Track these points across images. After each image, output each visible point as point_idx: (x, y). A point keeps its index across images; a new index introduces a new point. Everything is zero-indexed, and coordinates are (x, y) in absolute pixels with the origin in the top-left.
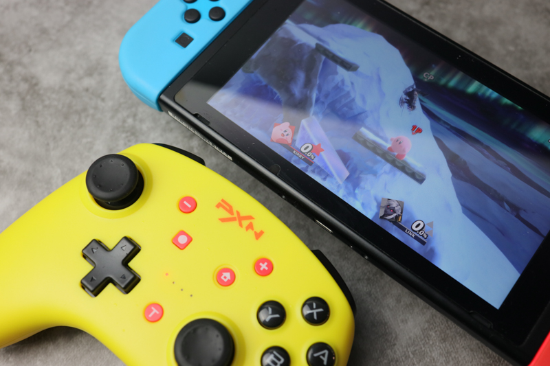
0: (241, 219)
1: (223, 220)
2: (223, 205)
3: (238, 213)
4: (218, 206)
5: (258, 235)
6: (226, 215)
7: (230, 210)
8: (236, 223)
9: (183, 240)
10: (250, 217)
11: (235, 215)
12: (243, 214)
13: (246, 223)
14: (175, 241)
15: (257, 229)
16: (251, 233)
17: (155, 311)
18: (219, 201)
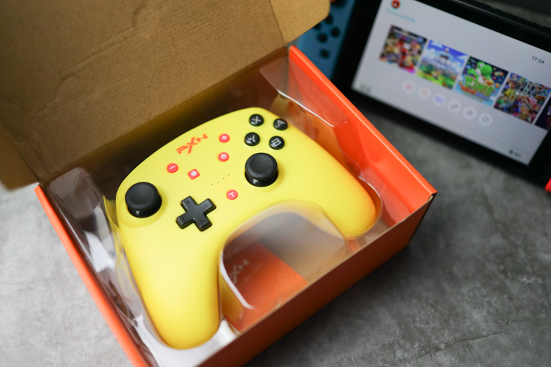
0: (192, 143)
1: (190, 152)
2: (180, 150)
3: (188, 144)
4: (180, 152)
5: (205, 137)
6: (187, 150)
7: (185, 147)
8: (194, 146)
9: (194, 174)
10: (193, 139)
11: (189, 145)
12: (190, 142)
13: (195, 141)
14: (193, 178)
15: (201, 136)
16: (203, 140)
17: (232, 194)
18: (177, 152)
